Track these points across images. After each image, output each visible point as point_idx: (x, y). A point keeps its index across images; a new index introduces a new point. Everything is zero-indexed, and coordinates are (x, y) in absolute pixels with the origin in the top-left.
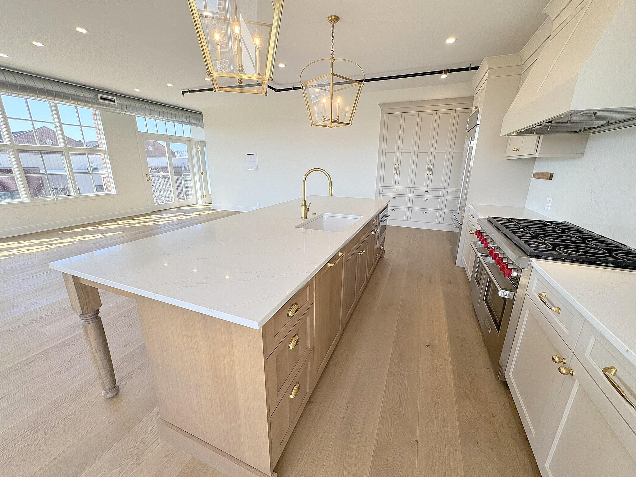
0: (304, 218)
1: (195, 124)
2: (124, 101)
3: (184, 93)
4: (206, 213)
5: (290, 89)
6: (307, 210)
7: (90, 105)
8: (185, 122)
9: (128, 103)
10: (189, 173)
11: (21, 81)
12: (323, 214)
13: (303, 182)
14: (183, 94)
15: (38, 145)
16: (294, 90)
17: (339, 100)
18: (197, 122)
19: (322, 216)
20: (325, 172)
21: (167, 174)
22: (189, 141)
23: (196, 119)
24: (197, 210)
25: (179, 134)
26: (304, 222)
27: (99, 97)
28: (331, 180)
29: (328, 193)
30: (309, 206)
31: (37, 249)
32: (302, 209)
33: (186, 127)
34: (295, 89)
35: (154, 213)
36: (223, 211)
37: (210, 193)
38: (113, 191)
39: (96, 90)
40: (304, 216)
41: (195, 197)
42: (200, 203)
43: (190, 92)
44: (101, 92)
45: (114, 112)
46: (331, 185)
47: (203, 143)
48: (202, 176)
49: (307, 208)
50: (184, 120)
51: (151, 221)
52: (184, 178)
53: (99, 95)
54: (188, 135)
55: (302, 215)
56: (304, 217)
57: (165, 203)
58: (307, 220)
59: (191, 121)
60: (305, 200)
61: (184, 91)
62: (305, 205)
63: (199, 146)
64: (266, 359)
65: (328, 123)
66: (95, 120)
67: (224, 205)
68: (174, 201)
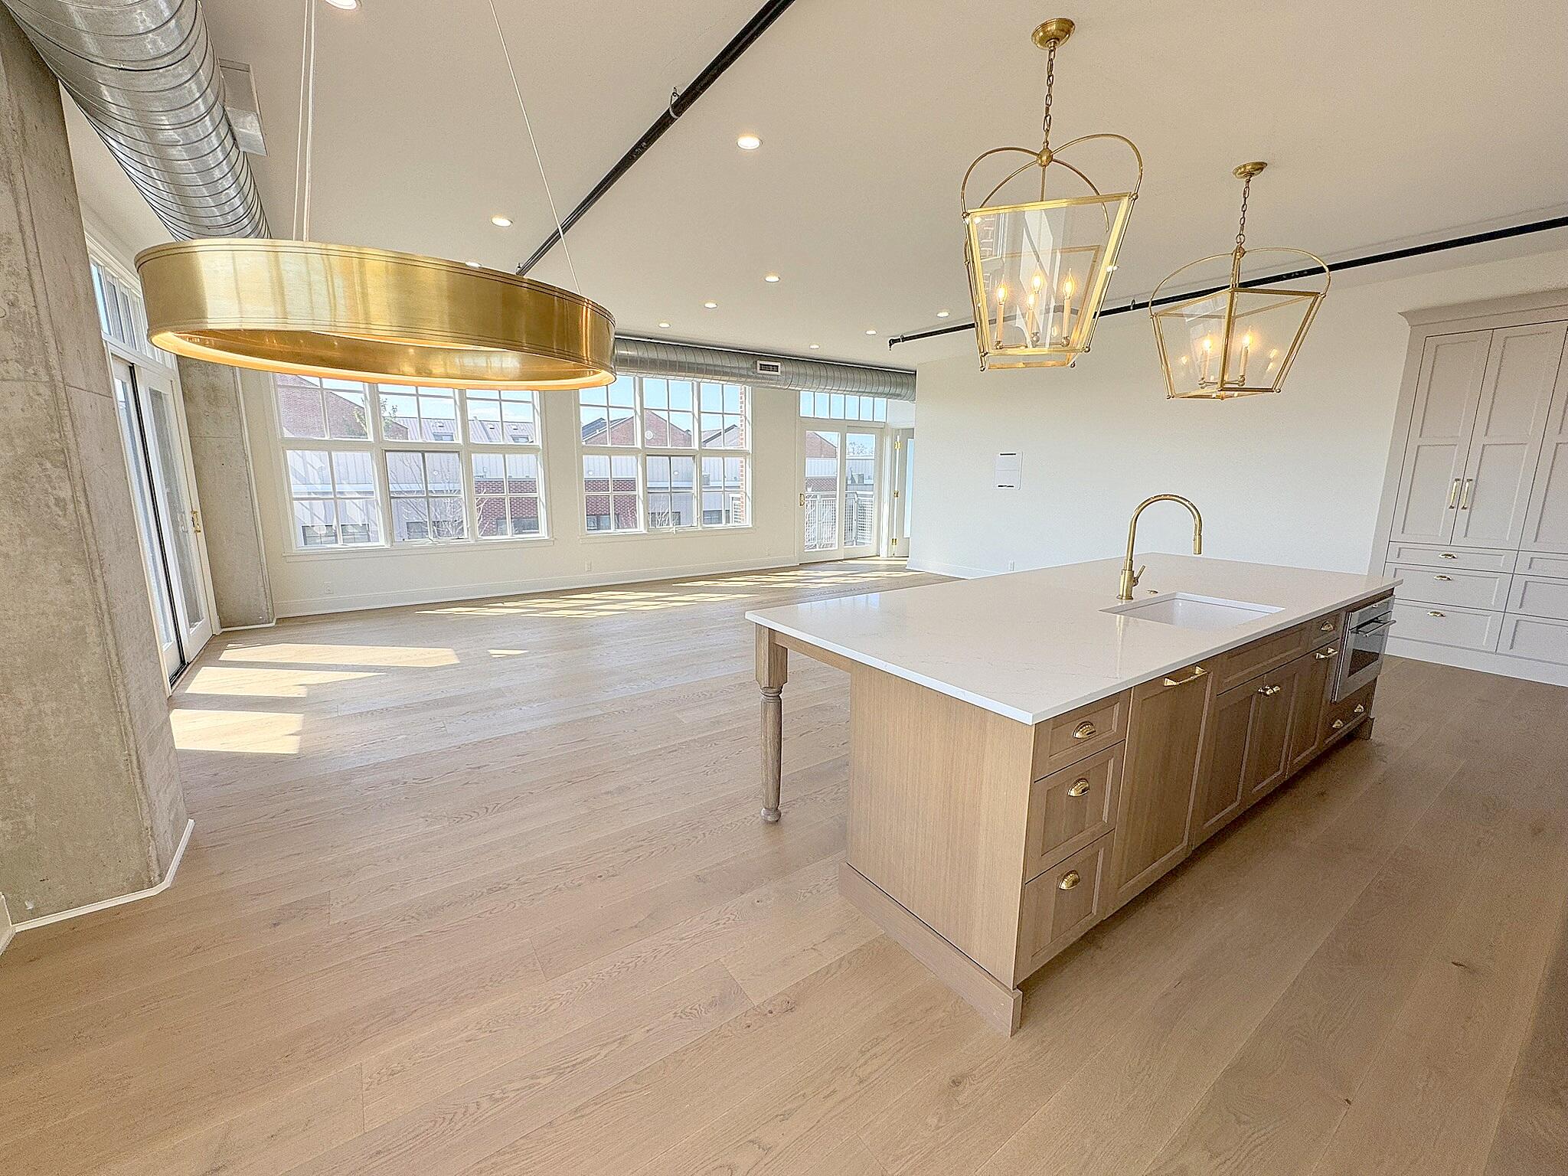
0: (1124, 598)
1: (899, 395)
2: (790, 368)
3: (893, 342)
4: (895, 575)
5: (1127, 309)
6: (1134, 581)
7: (735, 379)
8: (881, 394)
9: (795, 370)
10: (871, 493)
11: (662, 355)
12: (1175, 593)
13: (1130, 520)
14: (890, 345)
15: (669, 447)
16: (1133, 309)
17: (1247, 340)
18: (904, 391)
19: (1172, 598)
20: (1187, 503)
21: (833, 493)
22: (879, 429)
23: (902, 385)
24: (875, 569)
25: (866, 416)
26: (1124, 603)
27: (758, 365)
28: (1200, 520)
29: (1190, 550)
30: (1141, 572)
31: (651, 606)
32: (1123, 580)
33: (881, 402)
34: (1136, 307)
35: (802, 566)
36: (930, 576)
37: (907, 534)
38: (747, 522)
39: (753, 356)
40: (1127, 592)
41: (875, 538)
42: (883, 554)
43: (905, 339)
44: (761, 357)
45: (774, 388)
46: (1200, 531)
47: (910, 433)
48: (896, 498)
49: (1135, 576)
50: (881, 389)
51: (798, 581)
52: (857, 502)
53: (759, 362)
54: (880, 417)
55: (1122, 589)
56: (1125, 595)
57: (818, 549)
58: (1133, 601)
59: (893, 390)
60: (1131, 560)
61: (893, 340)
62: (1131, 569)
63: (898, 437)
64: (1034, 782)
65: (1213, 390)
66: (742, 403)
67: (931, 563)
68: (837, 548)
